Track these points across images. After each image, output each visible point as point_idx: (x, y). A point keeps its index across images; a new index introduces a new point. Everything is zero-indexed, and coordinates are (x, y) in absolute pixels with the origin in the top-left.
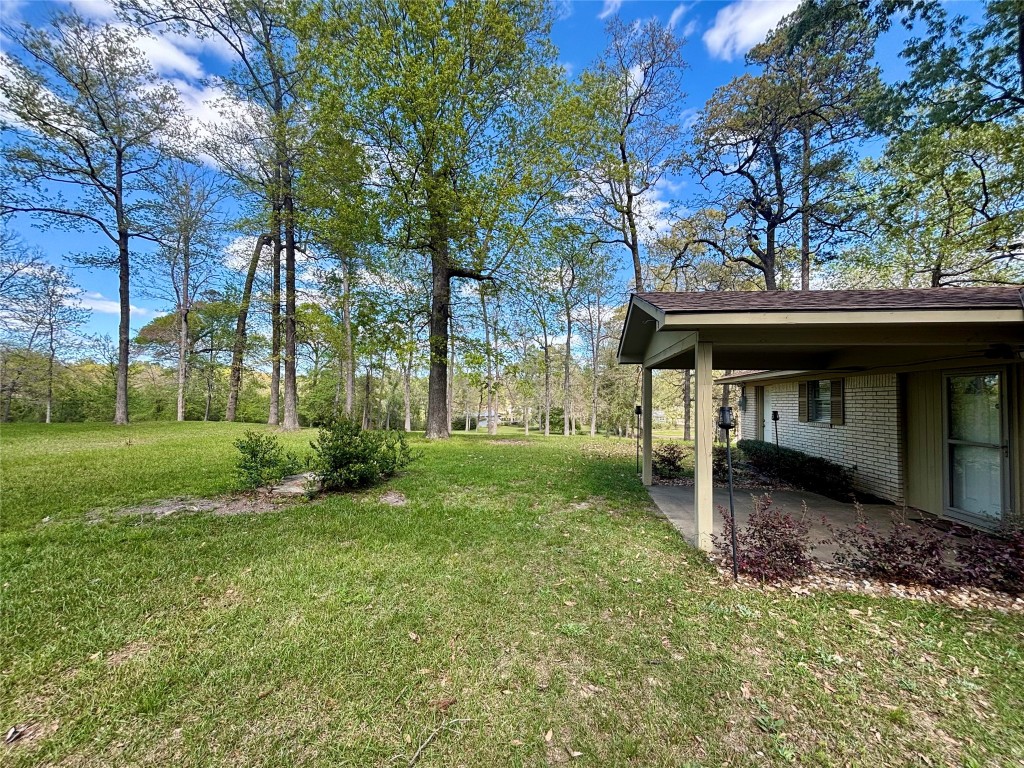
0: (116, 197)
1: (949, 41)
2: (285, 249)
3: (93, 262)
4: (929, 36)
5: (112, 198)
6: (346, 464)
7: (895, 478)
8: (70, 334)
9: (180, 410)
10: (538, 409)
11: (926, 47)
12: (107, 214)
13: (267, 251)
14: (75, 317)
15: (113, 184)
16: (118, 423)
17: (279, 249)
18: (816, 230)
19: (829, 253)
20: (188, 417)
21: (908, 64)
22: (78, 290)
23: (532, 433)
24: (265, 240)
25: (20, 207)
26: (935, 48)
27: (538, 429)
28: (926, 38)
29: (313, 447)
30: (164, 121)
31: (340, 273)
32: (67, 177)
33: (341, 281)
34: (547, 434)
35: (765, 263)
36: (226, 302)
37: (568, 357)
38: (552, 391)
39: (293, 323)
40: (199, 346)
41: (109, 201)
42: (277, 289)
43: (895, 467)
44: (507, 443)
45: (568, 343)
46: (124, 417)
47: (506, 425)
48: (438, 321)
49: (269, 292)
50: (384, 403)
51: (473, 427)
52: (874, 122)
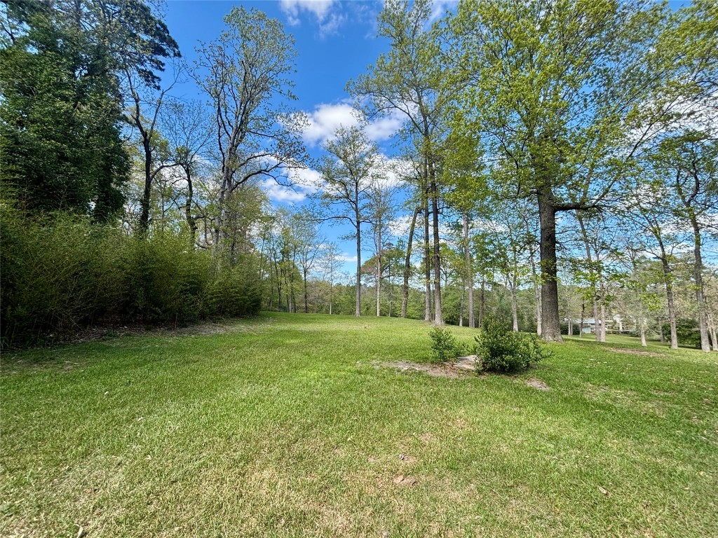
0: (356, 205)
2: (432, 214)
3: (347, 238)
5: (354, 206)
6: (499, 354)
8: (337, 273)
9: (378, 310)
10: (657, 320)
12: (352, 215)
13: (420, 218)
14: (340, 264)
15: (354, 200)
16: (357, 316)
17: (428, 214)
20: (381, 314)
22: (340, 251)
23: (651, 344)
24: (419, 211)
27: (659, 341)
29: (477, 340)
30: (373, 161)
31: (462, 222)
32: (339, 201)
33: (462, 226)
34: (676, 347)
36: (398, 249)
37: (699, 265)
38: (676, 302)
39: (438, 258)
40: (384, 274)
41: (353, 208)
42: (427, 239)
44: (629, 352)
45: (697, 252)
46: (359, 313)
47: (614, 333)
48: (547, 248)
49: (423, 241)
50: (494, 309)
51: (576, 332)
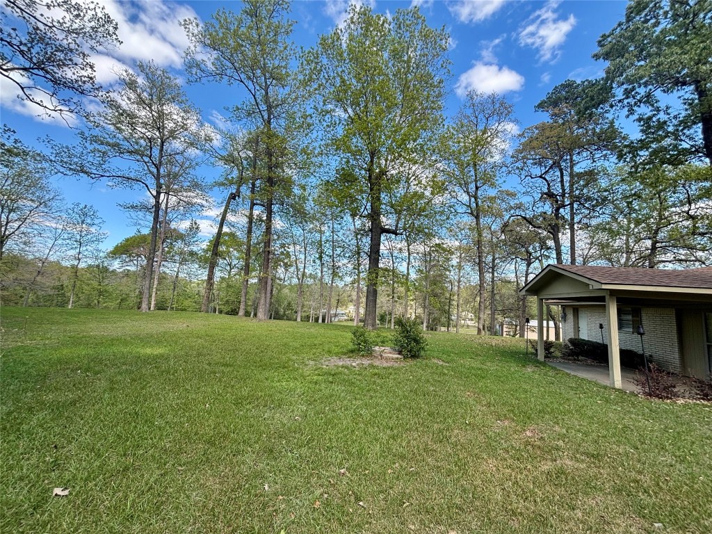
0: (158, 170)
1: (662, 117)
4: (651, 113)
5: (155, 170)
7: (677, 362)
9: (153, 302)
11: (650, 118)
16: (144, 311)
18: (579, 209)
19: (587, 224)
21: (639, 126)
24: (233, 197)
25: (106, 175)
26: (654, 119)
28: (650, 114)
35: (553, 230)
41: (151, 173)
43: (677, 355)
46: (147, 307)
52: (622, 157)
